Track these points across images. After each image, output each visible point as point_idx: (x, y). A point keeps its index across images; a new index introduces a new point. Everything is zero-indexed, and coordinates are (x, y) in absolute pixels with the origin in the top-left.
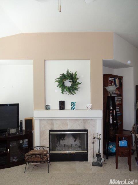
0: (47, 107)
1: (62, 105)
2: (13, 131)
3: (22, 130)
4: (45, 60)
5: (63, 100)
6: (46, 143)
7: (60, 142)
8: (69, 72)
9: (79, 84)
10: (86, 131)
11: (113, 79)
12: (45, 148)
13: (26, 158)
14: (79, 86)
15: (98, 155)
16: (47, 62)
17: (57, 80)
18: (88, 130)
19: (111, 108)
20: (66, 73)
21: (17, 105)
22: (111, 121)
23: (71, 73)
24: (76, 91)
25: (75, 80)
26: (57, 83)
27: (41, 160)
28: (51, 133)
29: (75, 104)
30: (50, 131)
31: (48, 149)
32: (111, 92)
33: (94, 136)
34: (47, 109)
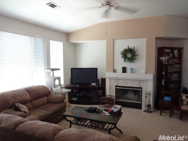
0: (115, 71)
1: (124, 70)
2: (94, 84)
3: (99, 85)
4: (114, 40)
5: (125, 66)
6: (113, 94)
7: (124, 95)
8: (129, 47)
9: (136, 55)
10: (141, 88)
11: (170, 50)
12: (112, 97)
13: (101, 100)
14: (136, 57)
15: (149, 106)
16: (115, 41)
17: (121, 53)
18: (143, 88)
19: (164, 73)
20: (127, 48)
21: (96, 69)
22: (163, 84)
23: (131, 48)
24: (134, 61)
25: (134, 52)
26: (121, 55)
27: (109, 102)
28: (117, 88)
29: (133, 69)
30: (116, 86)
31: (115, 98)
32: (164, 62)
33: (146, 92)
34: (114, 72)
